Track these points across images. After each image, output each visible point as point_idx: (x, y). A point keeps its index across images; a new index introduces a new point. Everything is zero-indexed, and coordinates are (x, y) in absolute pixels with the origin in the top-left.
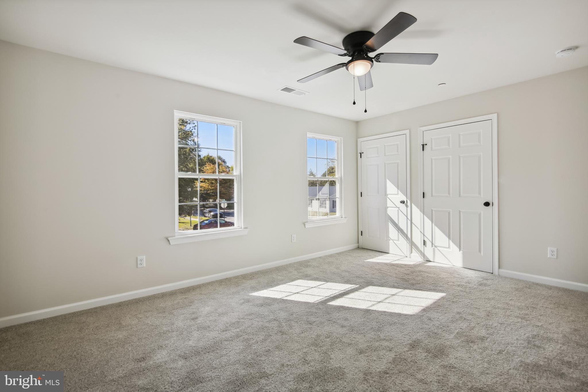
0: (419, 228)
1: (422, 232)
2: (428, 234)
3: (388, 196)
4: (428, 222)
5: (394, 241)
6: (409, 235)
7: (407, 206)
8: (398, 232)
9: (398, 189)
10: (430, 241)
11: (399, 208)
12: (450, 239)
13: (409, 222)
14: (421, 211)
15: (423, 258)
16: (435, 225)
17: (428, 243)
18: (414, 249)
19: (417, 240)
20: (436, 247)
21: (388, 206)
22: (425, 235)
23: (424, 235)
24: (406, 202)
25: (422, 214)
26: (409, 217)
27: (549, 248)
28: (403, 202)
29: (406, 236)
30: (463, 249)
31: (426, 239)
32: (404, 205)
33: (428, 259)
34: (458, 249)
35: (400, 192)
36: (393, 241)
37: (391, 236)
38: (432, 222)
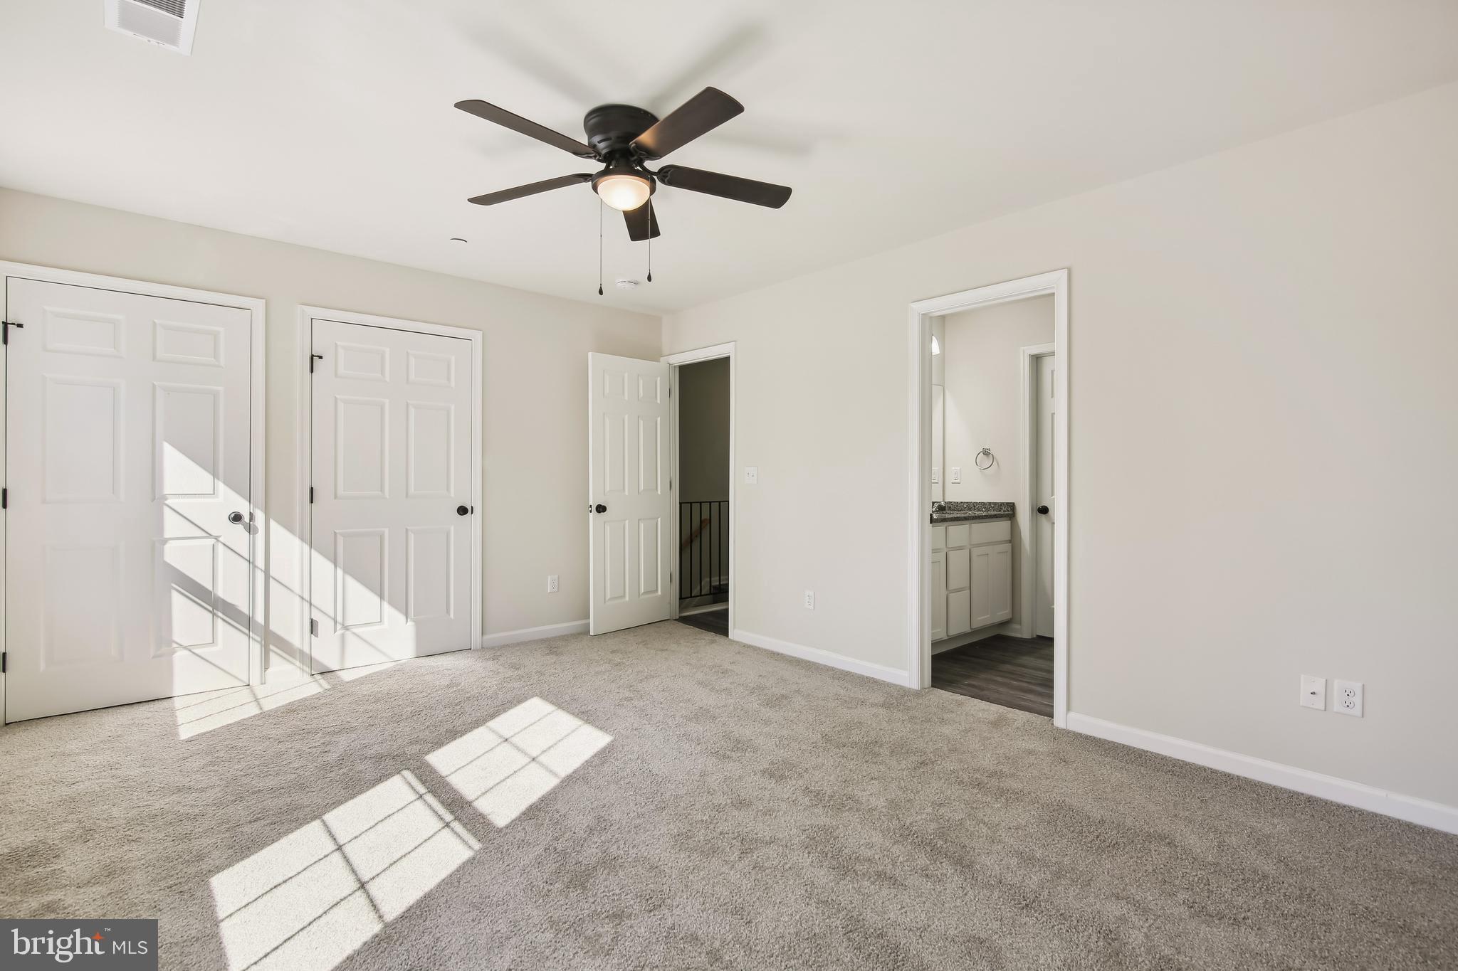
0: (297, 589)
1: (306, 596)
2: (323, 598)
3: (167, 502)
4: (322, 565)
5: (196, 651)
6: (260, 618)
7: (250, 529)
8: (214, 615)
9: (215, 475)
10: (329, 617)
11: (216, 538)
12: (384, 599)
13: (260, 577)
14: (302, 538)
15: (307, 669)
16: (345, 572)
17: (324, 625)
18: (275, 653)
19: (289, 624)
20: (348, 630)
21: (167, 535)
22: (315, 604)
23: (311, 604)
24: (246, 519)
25: (306, 547)
26: (260, 562)
27: (549, 577)
28: (237, 518)
29: (247, 622)
30: (414, 616)
31: (316, 616)
32: (239, 527)
33: (325, 666)
34: (402, 618)
35: (221, 486)
36: (190, 650)
37: (179, 634)
38: (336, 566)
